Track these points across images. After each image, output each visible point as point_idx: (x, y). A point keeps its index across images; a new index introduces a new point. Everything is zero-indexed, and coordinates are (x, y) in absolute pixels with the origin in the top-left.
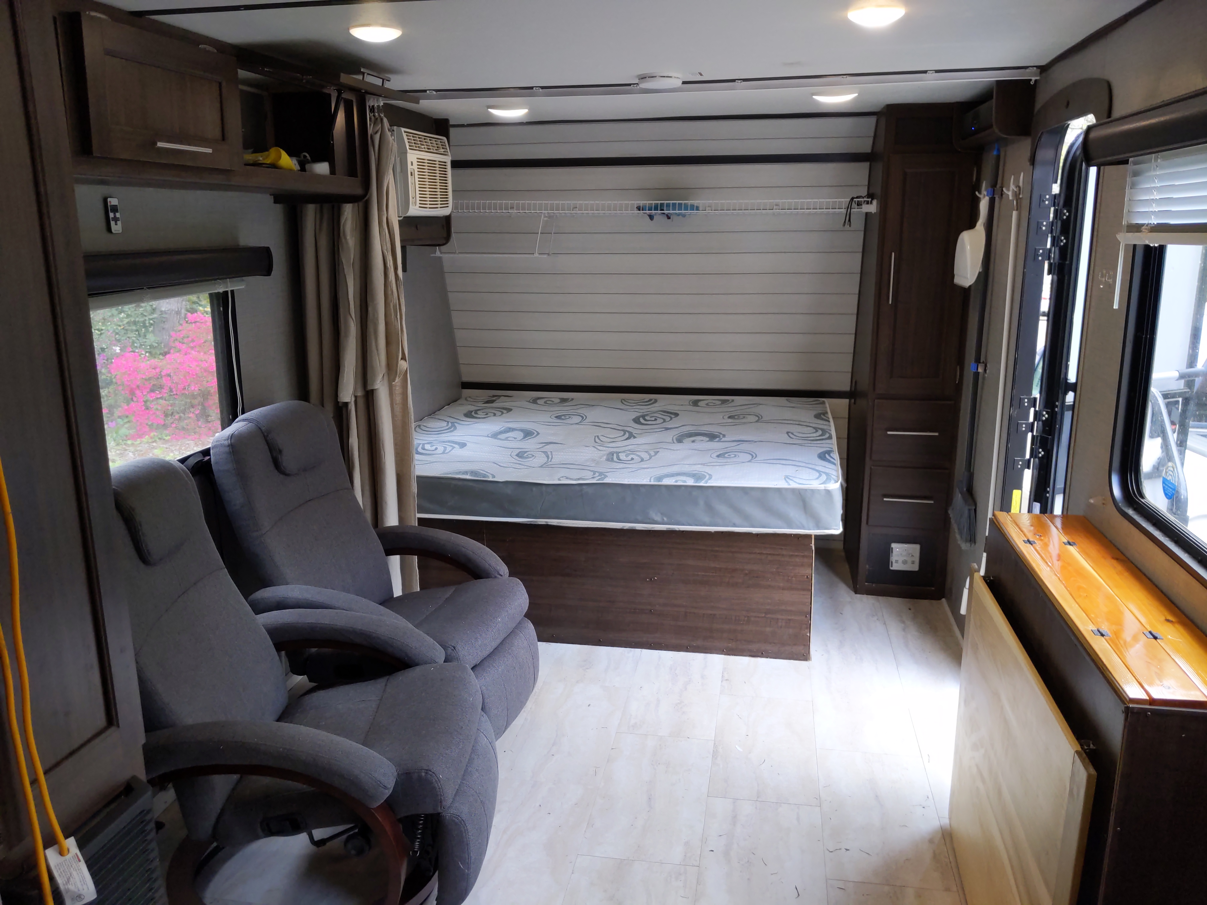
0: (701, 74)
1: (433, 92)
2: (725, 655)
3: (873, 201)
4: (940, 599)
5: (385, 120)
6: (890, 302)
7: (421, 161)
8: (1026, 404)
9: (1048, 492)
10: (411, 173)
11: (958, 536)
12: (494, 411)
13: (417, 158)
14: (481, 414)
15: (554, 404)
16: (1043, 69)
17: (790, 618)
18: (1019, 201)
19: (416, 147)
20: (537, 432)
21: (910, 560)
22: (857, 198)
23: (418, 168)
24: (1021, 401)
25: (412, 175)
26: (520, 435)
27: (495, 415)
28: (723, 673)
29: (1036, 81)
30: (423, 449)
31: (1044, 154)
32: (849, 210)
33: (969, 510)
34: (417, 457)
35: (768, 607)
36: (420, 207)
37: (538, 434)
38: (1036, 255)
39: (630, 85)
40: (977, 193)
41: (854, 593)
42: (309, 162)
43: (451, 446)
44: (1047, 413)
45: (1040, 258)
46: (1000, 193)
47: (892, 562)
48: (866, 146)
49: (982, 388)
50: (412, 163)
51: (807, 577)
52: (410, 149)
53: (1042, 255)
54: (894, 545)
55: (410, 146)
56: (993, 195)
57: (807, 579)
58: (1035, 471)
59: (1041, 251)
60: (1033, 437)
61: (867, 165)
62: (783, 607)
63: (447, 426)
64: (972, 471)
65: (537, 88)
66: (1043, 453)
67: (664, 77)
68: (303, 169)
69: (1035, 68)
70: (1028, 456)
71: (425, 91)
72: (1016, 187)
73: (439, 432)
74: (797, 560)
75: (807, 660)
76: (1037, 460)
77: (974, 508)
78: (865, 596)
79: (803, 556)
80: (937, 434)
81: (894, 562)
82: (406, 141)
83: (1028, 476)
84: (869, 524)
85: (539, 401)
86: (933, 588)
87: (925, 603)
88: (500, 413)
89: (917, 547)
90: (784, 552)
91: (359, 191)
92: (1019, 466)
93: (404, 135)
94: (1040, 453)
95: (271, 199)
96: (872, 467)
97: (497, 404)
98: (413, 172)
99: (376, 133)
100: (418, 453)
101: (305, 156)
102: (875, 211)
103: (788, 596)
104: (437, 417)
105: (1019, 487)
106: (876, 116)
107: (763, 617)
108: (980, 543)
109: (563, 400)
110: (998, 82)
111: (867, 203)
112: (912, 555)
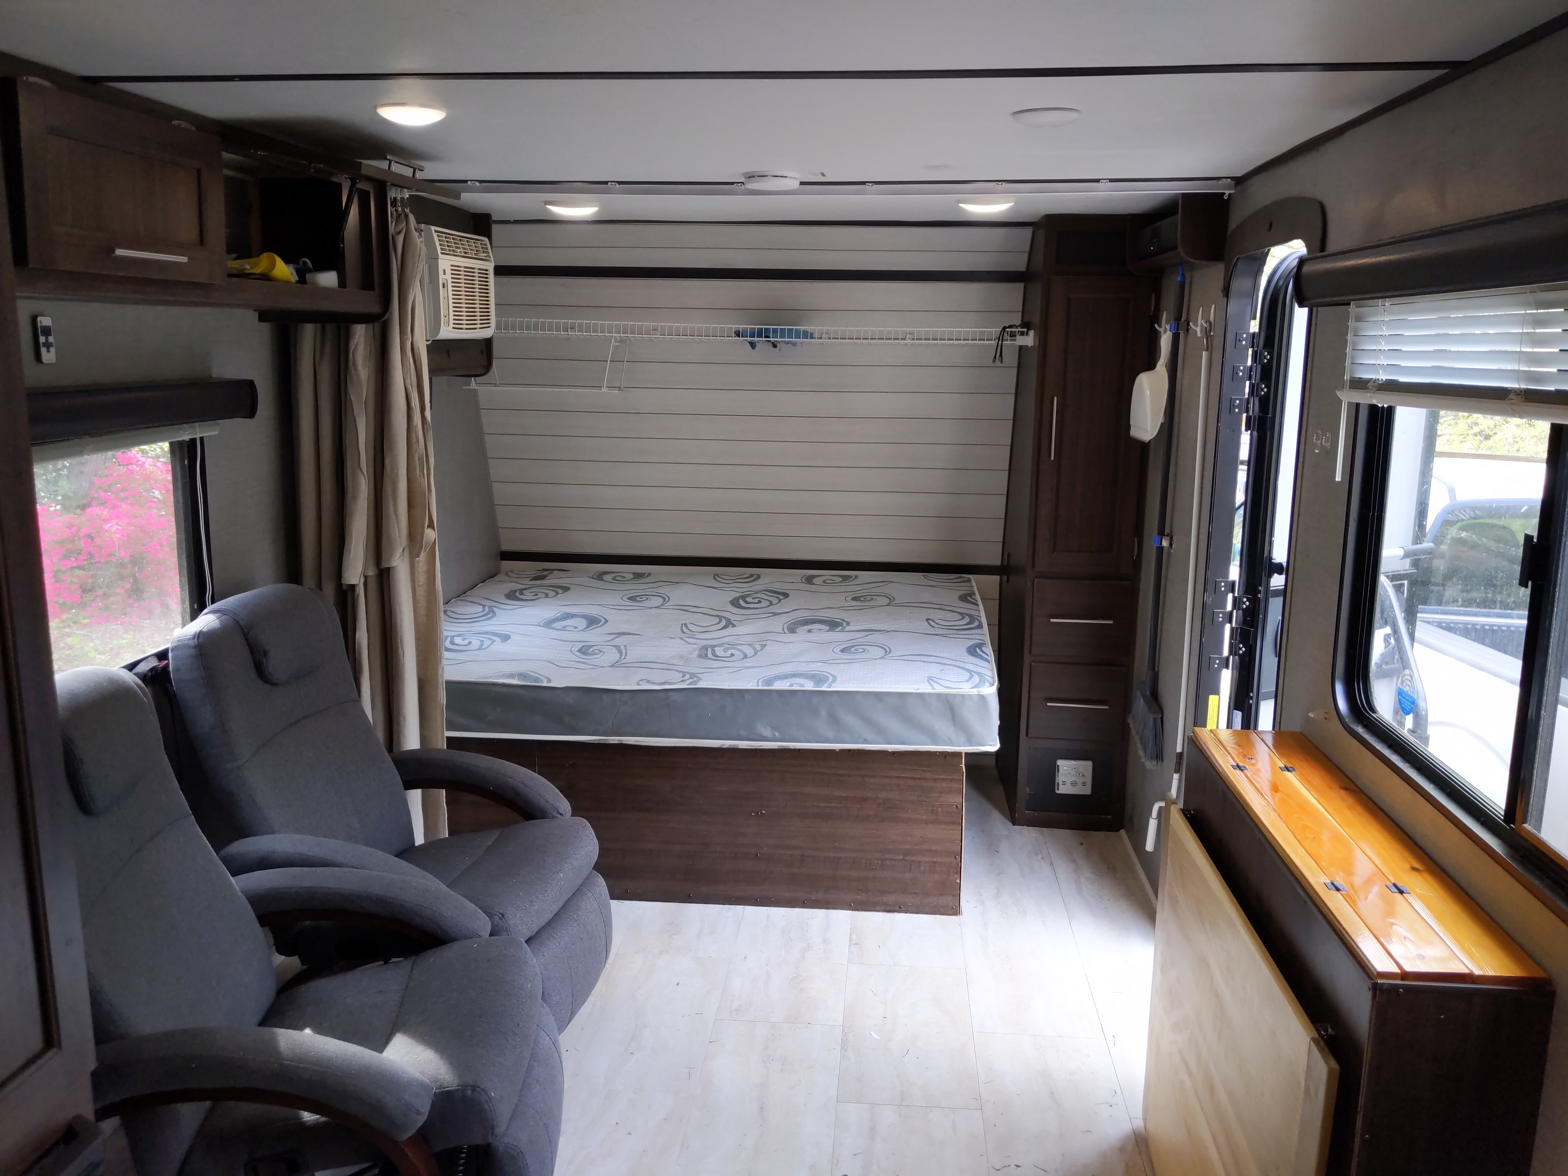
0: (823, 175)
1: (476, 183)
2: (852, 910)
3: (1029, 332)
4: (1117, 830)
5: (411, 217)
6: (1052, 458)
7: (455, 269)
8: (1223, 589)
9: (1251, 698)
10: (444, 284)
11: (1141, 753)
12: (547, 591)
13: (452, 266)
14: (528, 594)
15: (624, 581)
16: (1239, 181)
17: (935, 860)
18: (1209, 339)
19: (450, 250)
20: (605, 618)
21: (1080, 781)
22: (1010, 327)
23: (452, 278)
24: (1216, 585)
25: (444, 287)
26: (582, 623)
27: (547, 596)
28: (850, 935)
29: (1230, 195)
30: (452, 643)
31: (1239, 284)
32: (1000, 342)
33: (1155, 719)
34: (446, 655)
35: (907, 847)
36: (453, 328)
37: (606, 621)
38: (1232, 406)
39: (733, 183)
40: (1156, 325)
41: (1012, 825)
42: (310, 271)
43: (490, 639)
44: (1248, 599)
45: (1237, 410)
46: (1186, 328)
47: (1058, 784)
48: (1019, 264)
49: (1167, 568)
50: (444, 271)
51: (957, 806)
52: (442, 253)
53: (1239, 406)
54: (1060, 762)
55: (442, 249)
56: (1178, 330)
57: (956, 810)
58: (1235, 671)
59: (1238, 402)
60: (1232, 629)
61: (1021, 286)
62: (926, 847)
63: (483, 611)
64: (1156, 670)
65: (614, 183)
66: (1244, 649)
67: (778, 176)
68: (302, 280)
69: (1229, 180)
70: (1226, 653)
71: (466, 181)
72: (1206, 323)
73: (473, 620)
74: (944, 785)
75: (956, 915)
76: (1237, 657)
77: (1161, 716)
78: (1025, 827)
79: (951, 780)
80: (1111, 622)
81: (1060, 784)
82: (437, 243)
83: (1226, 677)
84: (1029, 736)
85: (605, 577)
86: (1110, 817)
87: (1100, 836)
88: (554, 593)
89: (1089, 764)
90: (928, 775)
91: (376, 309)
92: (1216, 666)
93: (435, 235)
94: (1240, 649)
95: (256, 315)
96: (1033, 664)
97: (549, 581)
98: (445, 282)
99: (399, 233)
100: (447, 650)
101: (305, 263)
102: (1032, 345)
103: (932, 832)
104: (468, 599)
105: (1216, 692)
106: (1032, 227)
107: (901, 860)
108: (1170, 762)
109: (638, 576)
110: (1184, 195)
111: (1022, 334)
112: (1083, 775)
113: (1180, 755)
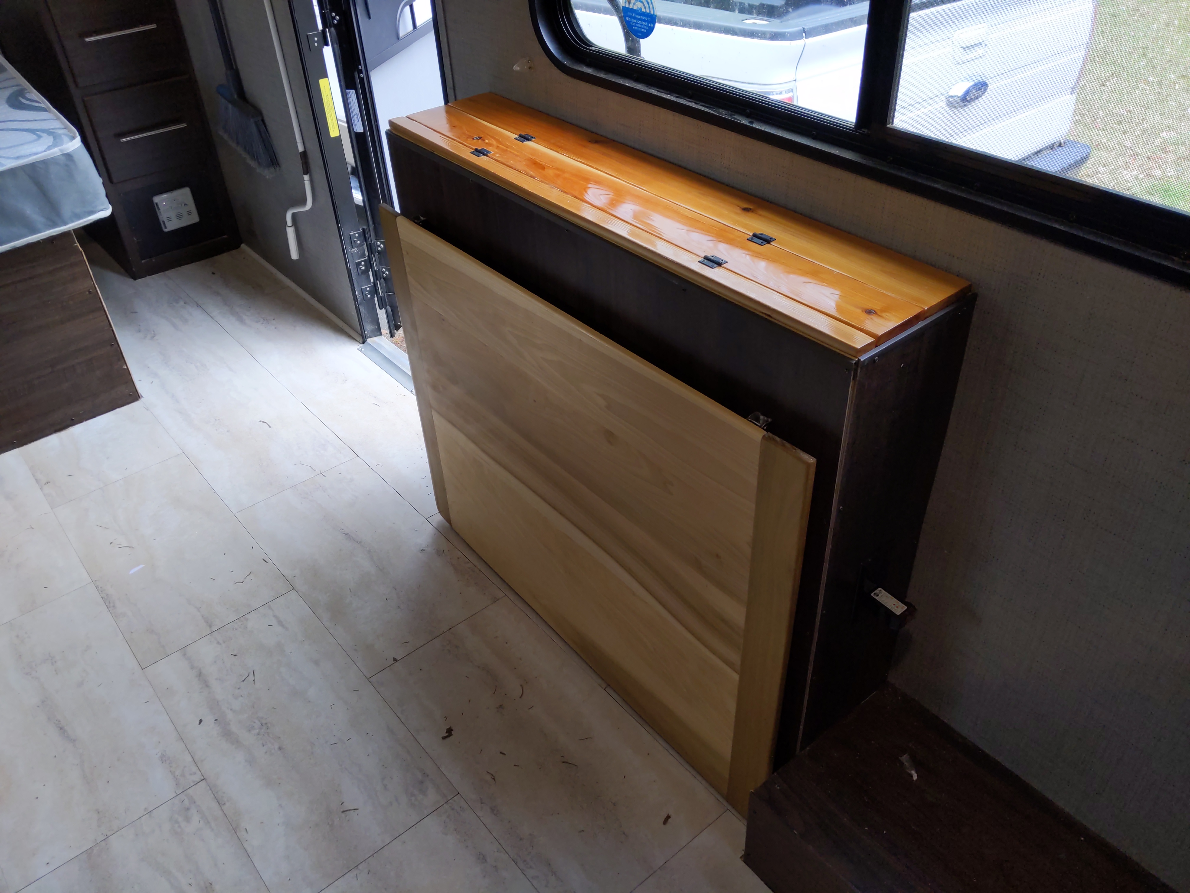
4: (239, 246)
9: (361, 72)
11: (253, 164)
17: (89, 357)
21: (184, 211)
35: (51, 357)
41: (134, 281)
47: (163, 222)
51: (90, 292)
54: (157, 199)
57: (91, 296)
58: (335, 46)
62: (73, 348)
66: (338, 17)
70: (320, 27)
74: (63, 274)
75: (137, 400)
76: (333, 29)
77: (260, 119)
78: (148, 277)
79: (71, 265)
80: (154, 26)
81: (166, 221)
83: (329, 55)
84: (115, 180)
86: (225, 236)
87: (224, 258)
89: (187, 191)
92: (316, 44)
94: (334, 18)
103: (73, 330)
105: (325, 75)
107: (50, 373)
108: (293, 165)
112: (185, 204)
113: (304, 155)
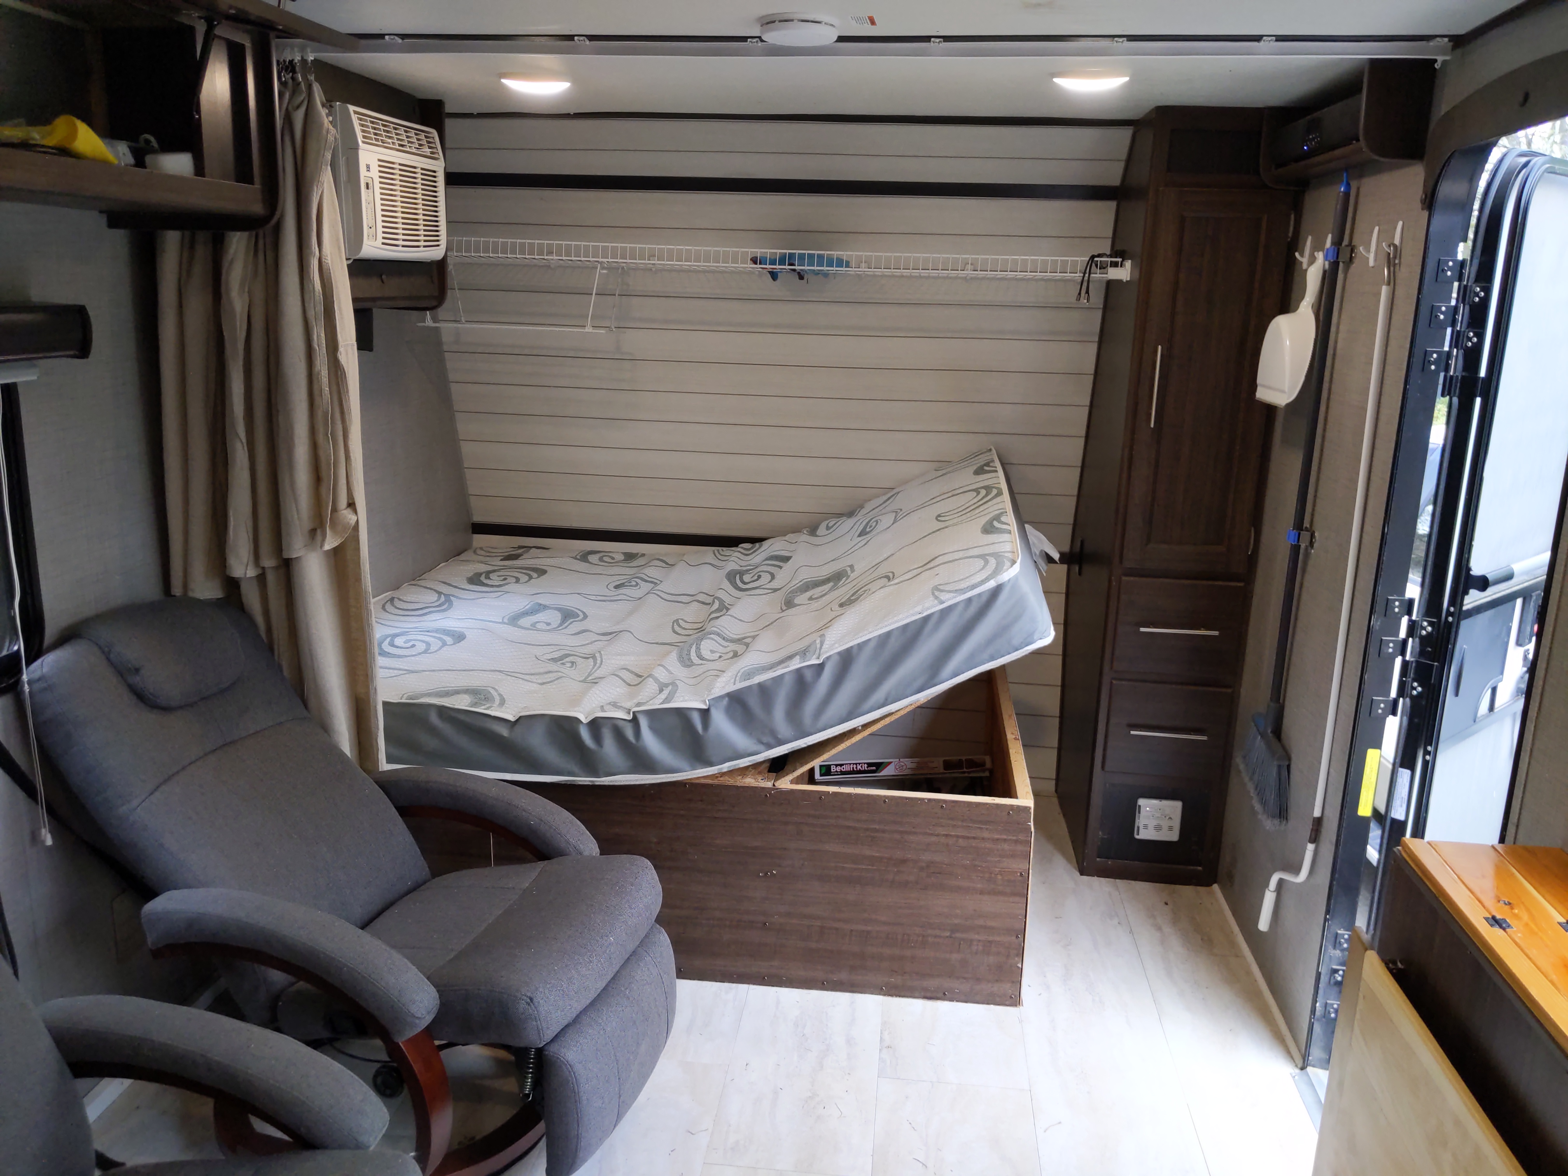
0: (873, 22)
1: (396, 38)
2: (884, 995)
3: (1124, 263)
4: (1210, 885)
5: (317, 88)
6: (1152, 426)
7: (386, 167)
8: (1397, 610)
9: (1429, 753)
10: (367, 184)
11: (1258, 807)
12: (516, 574)
13: (380, 160)
14: (495, 579)
15: (614, 563)
16: (1459, 42)
17: (991, 938)
18: (1392, 269)
19: (377, 140)
20: (584, 613)
21: (1165, 824)
22: (1099, 256)
23: (380, 177)
24: (1388, 604)
25: (368, 188)
26: (555, 618)
27: (518, 580)
28: (881, 1033)
29: (1444, 62)
30: (392, 645)
31: (1449, 189)
32: (1087, 275)
33: (1279, 767)
34: (380, 661)
35: (956, 921)
36: (383, 244)
37: (585, 616)
38: (1426, 362)
39: (744, 39)
40: (1297, 254)
41: (1078, 874)
42: (153, 151)
43: (440, 639)
44: (1431, 624)
45: (1433, 367)
46: (1349, 256)
47: (1138, 828)
48: (1113, 176)
49: (1304, 571)
50: (368, 167)
51: (1021, 874)
52: (364, 142)
53: (1435, 362)
54: (1142, 802)
55: (364, 137)
56: (1337, 257)
57: (1020, 878)
58: (1405, 719)
59: (1435, 356)
60: (1405, 665)
61: (1113, 204)
62: (980, 922)
63: (437, 601)
64: (1281, 701)
65: (582, 38)
66: (1420, 689)
67: (808, 21)
68: (140, 163)
69: (1446, 40)
70: (1393, 694)
71: (381, 36)
72: (1389, 246)
73: (423, 611)
74: (1006, 846)
75: (1016, 1006)
76: (1408, 700)
77: (1287, 764)
78: (1096, 878)
79: (1016, 842)
80: (1216, 633)
81: (1141, 828)
82: (358, 129)
83: (1393, 727)
84: (1107, 768)
85: (592, 558)
86: (1200, 868)
87: (1188, 891)
88: (527, 578)
89: (1178, 805)
90: (986, 835)
91: (257, 208)
92: (1380, 711)
93: (354, 117)
94: (1415, 689)
95: (103, 220)
96: (1114, 682)
97: (523, 561)
98: (370, 182)
99: (298, 107)
100: (384, 654)
101: (147, 142)
102: (1128, 279)
103: (989, 904)
104: (422, 583)
105: (1378, 745)
106: (1132, 127)
107: (947, 937)
108: (1301, 827)
109: (630, 557)
110: (1373, 62)
111: (1115, 265)
112: (1170, 818)
113: (1318, 823)
